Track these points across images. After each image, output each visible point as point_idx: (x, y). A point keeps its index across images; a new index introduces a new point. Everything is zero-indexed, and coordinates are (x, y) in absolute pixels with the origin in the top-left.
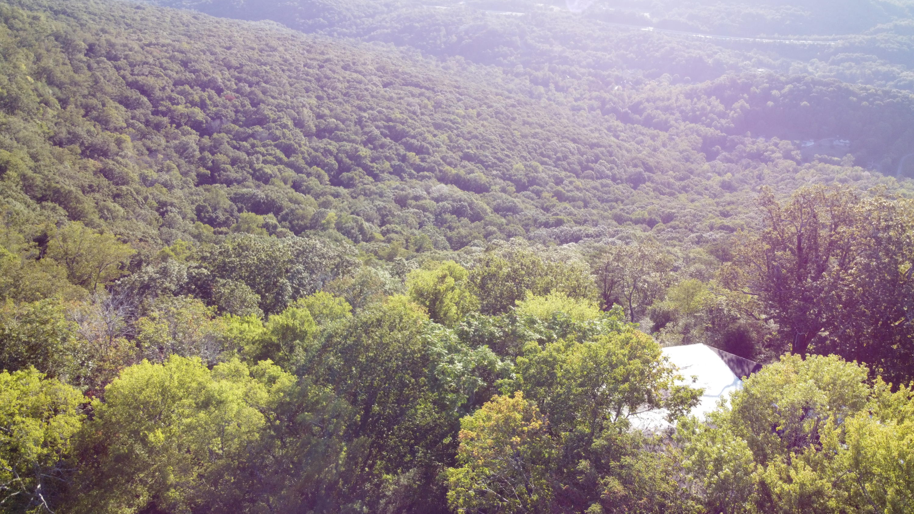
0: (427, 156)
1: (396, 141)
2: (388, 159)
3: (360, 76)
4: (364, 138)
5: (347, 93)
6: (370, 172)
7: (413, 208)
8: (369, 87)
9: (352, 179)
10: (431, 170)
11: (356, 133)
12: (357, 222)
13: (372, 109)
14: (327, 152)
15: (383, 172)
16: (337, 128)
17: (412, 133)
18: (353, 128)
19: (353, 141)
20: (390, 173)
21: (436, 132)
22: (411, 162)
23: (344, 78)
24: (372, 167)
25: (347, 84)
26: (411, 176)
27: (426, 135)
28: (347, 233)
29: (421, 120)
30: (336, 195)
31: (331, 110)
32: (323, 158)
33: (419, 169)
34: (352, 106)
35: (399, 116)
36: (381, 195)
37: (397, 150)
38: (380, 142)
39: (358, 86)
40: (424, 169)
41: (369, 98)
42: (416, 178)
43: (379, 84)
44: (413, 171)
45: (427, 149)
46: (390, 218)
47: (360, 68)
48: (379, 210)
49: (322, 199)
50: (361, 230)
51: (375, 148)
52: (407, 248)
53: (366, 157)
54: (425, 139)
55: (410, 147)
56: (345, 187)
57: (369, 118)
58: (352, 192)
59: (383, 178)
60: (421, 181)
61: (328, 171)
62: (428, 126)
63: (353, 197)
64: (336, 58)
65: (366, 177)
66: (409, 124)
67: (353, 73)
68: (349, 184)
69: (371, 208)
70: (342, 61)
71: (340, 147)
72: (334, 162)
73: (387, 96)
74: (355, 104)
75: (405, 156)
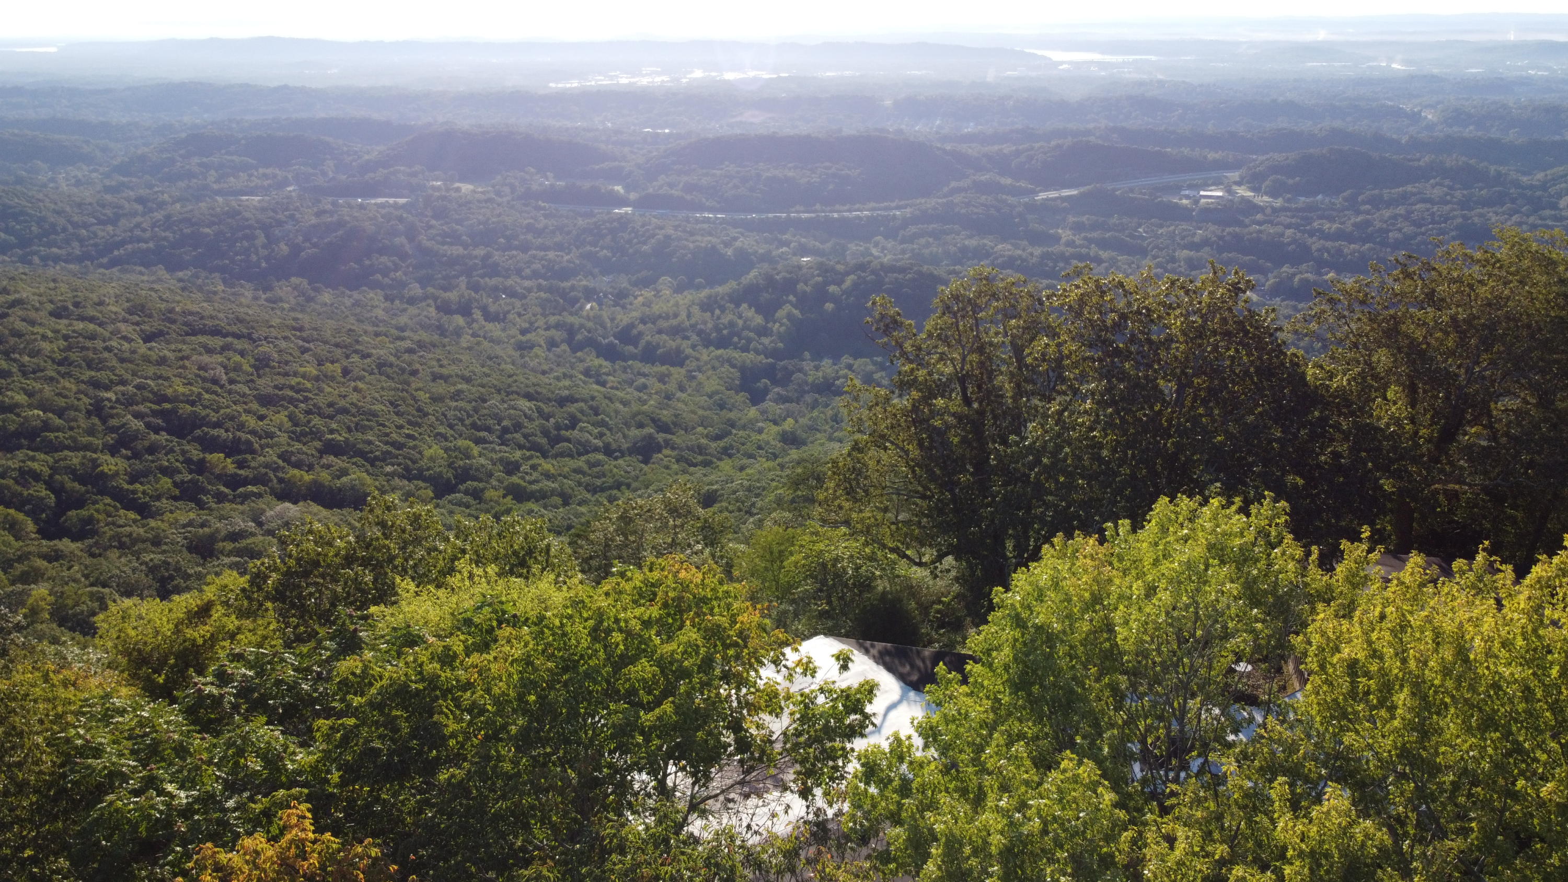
0: (249, 457)
1: (181, 436)
2: (167, 471)
3: (91, 326)
4: (110, 439)
5: (66, 358)
6: (129, 502)
7: (228, 556)
8: (114, 344)
9: (90, 520)
10: (260, 480)
11: (91, 432)
12: (101, 599)
13: (123, 382)
14: (27, 476)
15: (158, 498)
16: (47, 427)
17: (214, 417)
18: (83, 423)
19: (87, 447)
20: (175, 498)
21: (263, 411)
22: (217, 471)
23: (56, 332)
24: (134, 492)
25: (62, 343)
26: (220, 498)
27: (244, 417)
28: (81, 625)
29: (230, 392)
30: (54, 557)
31: (30, 394)
32: (19, 488)
33: (234, 482)
34: (79, 381)
35: (181, 389)
36: (157, 542)
37: (184, 452)
38: (146, 443)
39: (89, 344)
40: (245, 482)
41: (114, 362)
42: (232, 501)
43: (135, 336)
44: (223, 489)
45: (249, 443)
46: (179, 581)
47: (91, 312)
48: (152, 570)
49: (19, 568)
51: (136, 455)
53: (117, 474)
54: (241, 427)
55: (210, 445)
56: (74, 540)
57: (118, 401)
58: (91, 547)
59: (158, 509)
60: (242, 503)
61: (31, 514)
62: (245, 403)
63: (93, 555)
64: (36, 298)
65: (122, 512)
66: (206, 403)
67: (75, 323)
68: (83, 532)
69: (134, 570)
70: (51, 302)
71: (56, 462)
72: (44, 493)
73: (155, 357)
74: (84, 378)
75: (202, 461)
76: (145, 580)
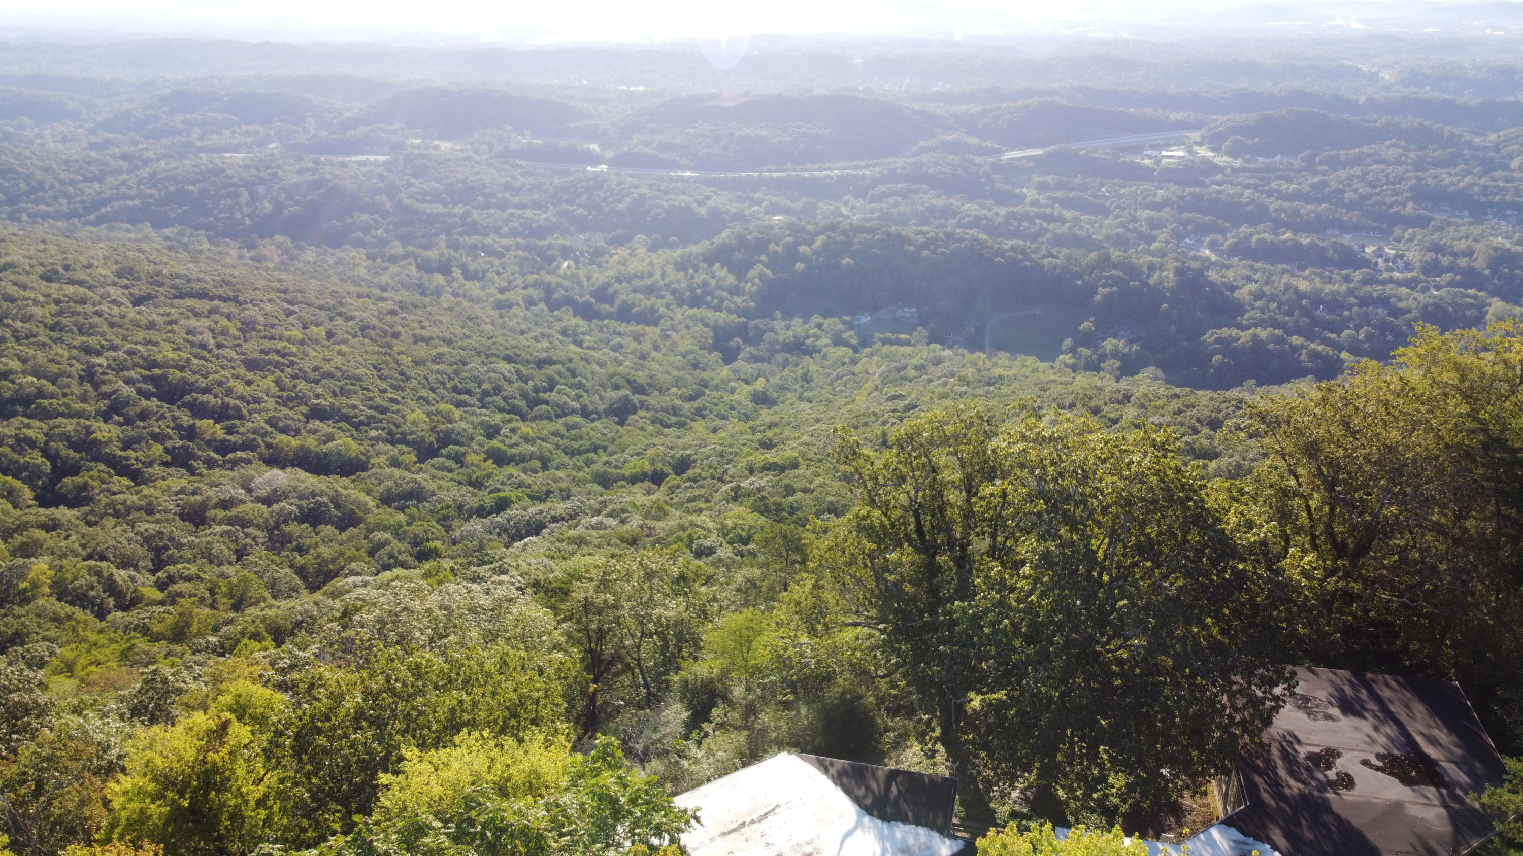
0: (237, 422)
1: (171, 402)
2: (157, 438)
3: (82, 291)
4: (103, 405)
5: (58, 323)
6: (122, 468)
7: (219, 524)
8: (104, 308)
9: (85, 487)
10: (249, 446)
11: (84, 399)
12: (98, 573)
13: (114, 348)
14: (23, 443)
15: (150, 464)
16: (41, 394)
17: (203, 383)
18: (77, 390)
19: (80, 414)
20: (166, 464)
21: (250, 376)
22: (207, 437)
23: (47, 296)
24: (127, 458)
25: (54, 308)
26: (210, 464)
27: (232, 383)
28: (81, 599)
29: (218, 357)
30: (51, 526)
31: (24, 361)
32: (15, 456)
33: (223, 448)
34: (71, 347)
35: (171, 355)
36: (150, 510)
37: (174, 419)
38: (138, 410)
39: (79, 308)
40: (234, 448)
41: (105, 328)
42: (222, 467)
43: (124, 300)
44: (213, 455)
45: (237, 409)
46: (172, 551)
47: (81, 275)
48: (147, 540)
49: (19, 539)
50: (111, 586)
51: (128, 422)
52: (213, 606)
53: (110, 440)
54: (229, 392)
55: (199, 411)
56: (70, 506)
57: (109, 366)
58: (87, 514)
59: (151, 476)
60: (232, 469)
61: (28, 481)
62: (233, 368)
63: (90, 524)
64: (27, 261)
65: (116, 478)
66: (194, 368)
67: (65, 286)
68: (80, 498)
69: (129, 540)
70: (41, 264)
71: (51, 429)
72: (40, 460)
73: (144, 322)
74: (75, 343)
75: (192, 428)
76: (141, 551)
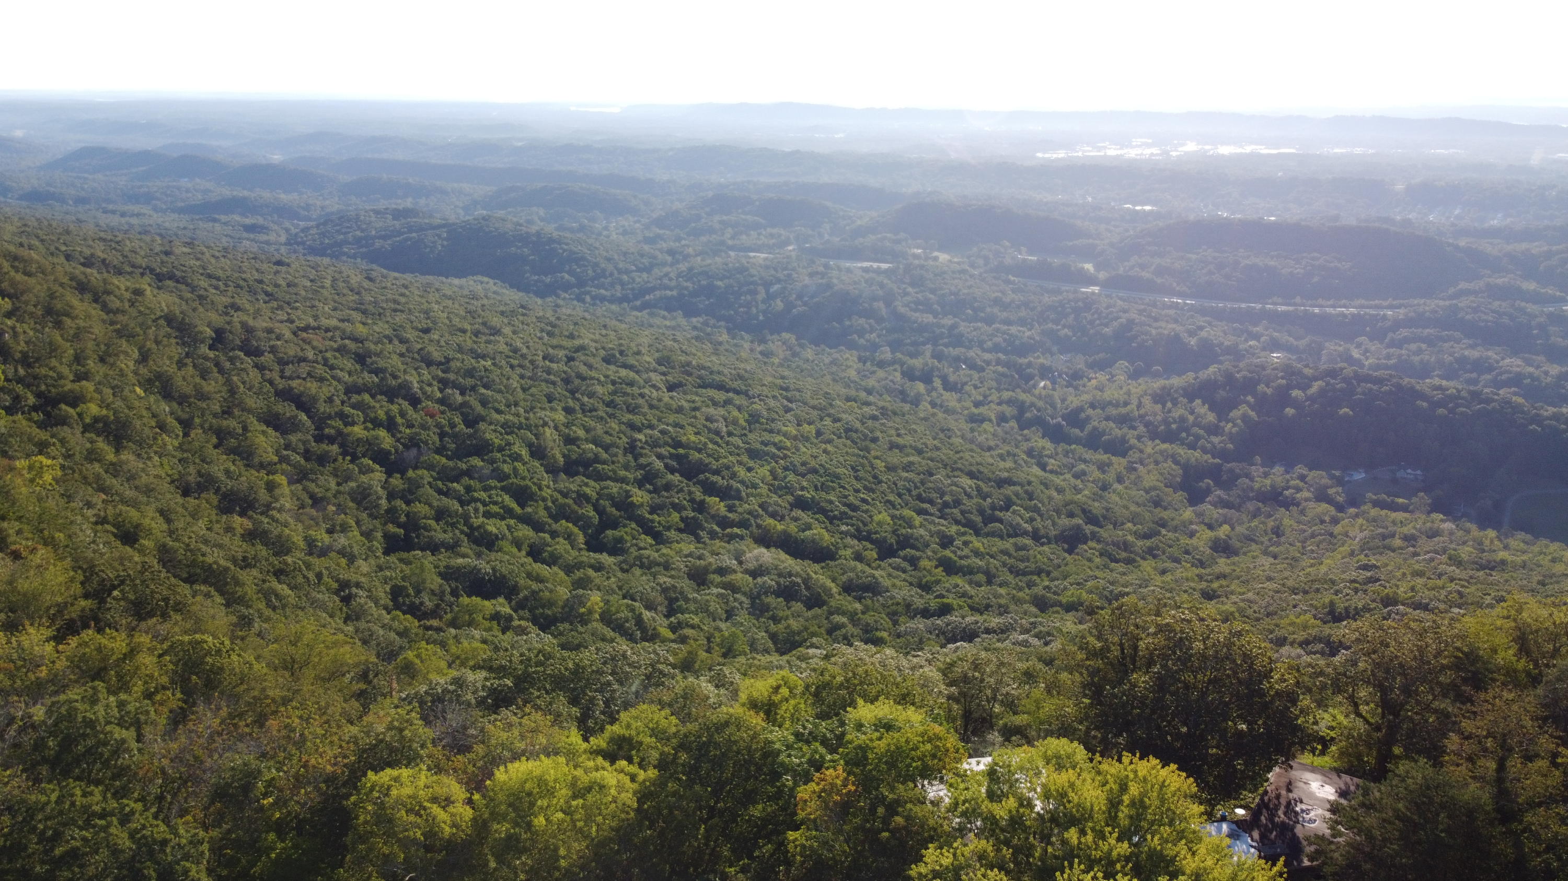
0: (737, 503)
1: (689, 479)
2: (678, 508)
3: (632, 374)
4: (639, 474)
5: (612, 401)
6: (648, 529)
7: (717, 587)
8: (646, 391)
9: (620, 540)
10: (743, 524)
11: (626, 467)
12: (633, 610)
13: (651, 427)
14: (582, 498)
15: (668, 529)
16: (597, 459)
17: (715, 465)
18: (621, 458)
19: (623, 480)
20: (680, 530)
21: (751, 464)
22: (713, 512)
23: (606, 377)
24: (653, 521)
25: (611, 388)
26: (713, 535)
27: (736, 468)
28: (619, 628)
29: (727, 443)
30: (598, 568)
31: (588, 430)
32: (576, 507)
33: (724, 523)
34: (621, 423)
35: (693, 438)
36: (667, 567)
37: (690, 493)
38: (664, 481)
39: (629, 390)
40: (732, 524)
41: (646, 409)
42: (721, 539)
43: (661, 386)
44: (715, 527)
45: (738, 491)
46: (681, 603)
47: (631, 361)
48: (665, 590)
49: (579, 574)
50: (639, 621)
51: (656, 491)
52: (708, 651)
53: (642, 505)
54: (734, 476)
55: (710, 489)
56: (610, 554)
57: (646, 442)
58: (621, 562)
59: (668, 538)
60: (729, 542)
61: (583, 529)
62: (738, 455)
63: (624, 571)
64: (594, 344)
65: (643, 536)
66: (710, 452)
67: (620, 370)
68: (615, 549)
69: (653, 588)
70: (603, 348)
71: (602, 489)
72: (592, 513)
73: (675, 406)
74: (624, 420)
75: (703, 502)
76: (660, 599)
